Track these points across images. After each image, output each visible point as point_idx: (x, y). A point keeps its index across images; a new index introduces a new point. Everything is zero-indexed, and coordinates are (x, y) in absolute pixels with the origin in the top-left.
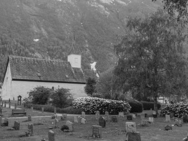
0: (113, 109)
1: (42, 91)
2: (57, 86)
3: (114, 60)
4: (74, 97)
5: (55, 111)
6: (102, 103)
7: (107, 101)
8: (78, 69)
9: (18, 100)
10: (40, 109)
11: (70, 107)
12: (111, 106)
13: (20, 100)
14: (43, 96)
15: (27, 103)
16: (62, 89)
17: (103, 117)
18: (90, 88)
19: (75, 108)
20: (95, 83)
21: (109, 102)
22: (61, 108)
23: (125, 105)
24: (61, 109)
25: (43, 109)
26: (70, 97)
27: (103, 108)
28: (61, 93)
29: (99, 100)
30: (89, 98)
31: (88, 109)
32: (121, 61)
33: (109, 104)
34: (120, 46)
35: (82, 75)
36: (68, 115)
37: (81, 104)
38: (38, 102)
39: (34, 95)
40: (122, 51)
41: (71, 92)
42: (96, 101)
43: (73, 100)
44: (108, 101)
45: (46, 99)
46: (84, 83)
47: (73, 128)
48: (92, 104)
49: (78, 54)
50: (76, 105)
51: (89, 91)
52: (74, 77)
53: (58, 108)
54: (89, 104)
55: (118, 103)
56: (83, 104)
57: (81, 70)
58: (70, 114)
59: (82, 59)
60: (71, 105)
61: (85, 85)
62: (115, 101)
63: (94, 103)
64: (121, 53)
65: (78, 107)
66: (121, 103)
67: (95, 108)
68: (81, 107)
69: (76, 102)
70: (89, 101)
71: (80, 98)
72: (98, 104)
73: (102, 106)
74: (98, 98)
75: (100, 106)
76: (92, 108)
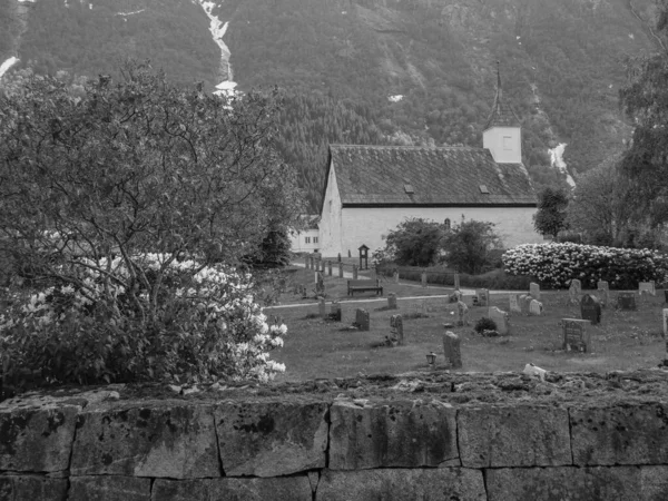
0: (620, 273)
1: (419, 232)
2: (457, 218)
3: (619, 134)
4: (506, 244)
5: (457, 282)
6: (587, 256)
7: (601, 252)
8: (514, 167)
9: (362, 256)
10: (416, 279)
11: (495, 272)
12: (613, 265)
13: (366, 256)
14: (421, 246)
15: (384, 262)
16: (473, 224)
17: (593, 297)
18: (549, 217)
19: (511, 273)
20: (566, 202)
21: (609, 255)
22: (471, 273)
23: (657, 262)
24: (471, 277)
25: (424, 277)
26: (496, 244)
27: (591, 272)
28: (470, 235)
29: (578, 250)
30: (548, 245)
31: (548, 276)
32: (643, 135)
33: (607, 259)
35: (526, 182)
36: (491, 292)
37: (527, 262)
38: (411, 261)
39: (399, 244)
40: (644, 103)
41: (496, 230)
42: (570, 252)
43: (504, 252)
44: (604, 252)
45: (432, 252)
46: (534, 206)
47: (507, 325)
48: (558, 262)
49: (512, 124)
50: (512, 265)
51: (549, 226)
52: (504, 188)
53: (465, 275)
54: (549, 262)
55: (635, 257)
56: (532, 263)
57: (523, 168)
58: (497, 289)
59: (525, 137)
60: (499, 265)
61: (535, 211)
62: (626, 252)
63: (563, 257)
64: (643, 110)
65: (520, 271)
66: (646, 256)
67: (567, 272)
68: (528, 270)
69: (513, 257)
70: (550, 254)
71: (524, 246)
72: (575, 261)
73: (587, 267)
74: (574, 245)
75: (582, 265)
76: (558, 273)
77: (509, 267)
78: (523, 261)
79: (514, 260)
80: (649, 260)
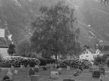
0: (29, 63)
3: (23, 34)
4: (3, 56)
6: (22, 59)
7: (25, 58)
8: (3, 38)
12: (28, 61)
17: (32, 69)
19: (4, 63)
20: (15, 47)
21: (27, 59)
23: (37, 61)
30: (13, 57)
33: (27, 60)
34: (35, 23)
35: (5, 42)
37: (8, 60)
42: (18, 58)
43: (2, 58)
44: (26, 58)
48: (16, 61)
49: (3, 28)
50: (4, 61)
51: (11, 52)
54: (14, 61)
55: (32, 60)
56: (9, 61)
57: (5, 39)
59: (5, 31)
60: (1, 61)
61: (8, 49)
62: (31, 59)
63: (17, 60)
64: (36, 28)
65: (6, 63)
66: (35, 59)
67: (18, 63)
68: (8, 63)
69: (5, 59)
70: (14, 59)
71: (7, 57)
72: (20, 60)
73: (22, 62)
74: (19, 57)
75: (21, 61)
76: (16, 63)
77: (3, 62)
78: (7, 60)
79: (5, 60)
80: (35, 60)
